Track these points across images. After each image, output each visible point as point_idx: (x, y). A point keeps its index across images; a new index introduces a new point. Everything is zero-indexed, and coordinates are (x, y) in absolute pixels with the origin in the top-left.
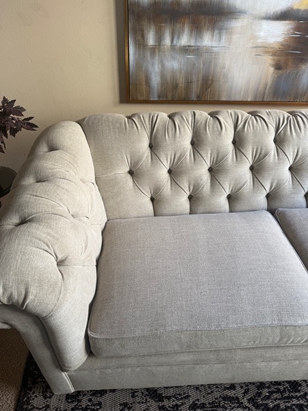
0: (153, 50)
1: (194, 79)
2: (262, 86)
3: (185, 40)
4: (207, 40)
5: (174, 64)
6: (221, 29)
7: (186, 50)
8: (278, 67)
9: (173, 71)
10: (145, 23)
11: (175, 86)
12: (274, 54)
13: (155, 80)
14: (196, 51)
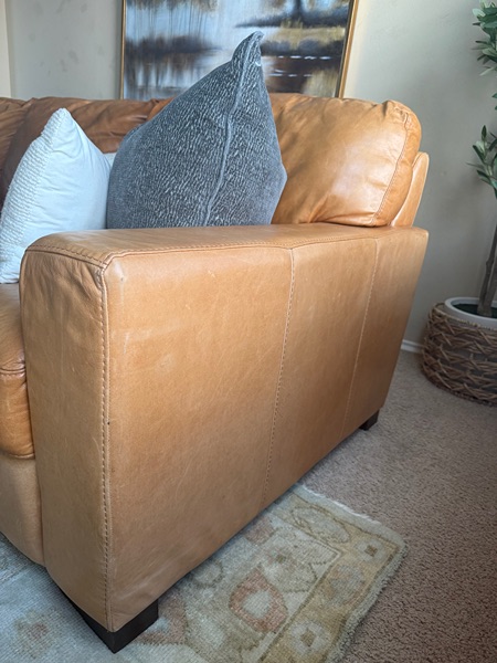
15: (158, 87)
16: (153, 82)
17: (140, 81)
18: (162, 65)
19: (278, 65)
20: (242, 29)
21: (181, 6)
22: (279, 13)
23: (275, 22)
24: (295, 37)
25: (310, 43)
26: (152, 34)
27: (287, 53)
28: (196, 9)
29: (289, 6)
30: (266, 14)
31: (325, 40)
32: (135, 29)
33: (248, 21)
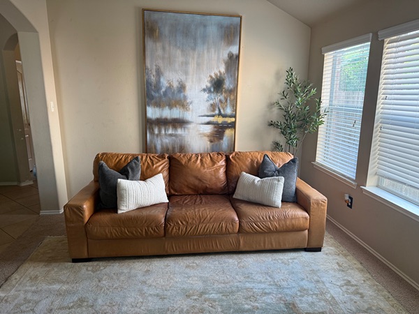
0: (157, 135)
1: (176, 146)
2: (206, 149)
3: (170, 131)
4: (179, 131)
5: (167, 141)
6: (184, 128)
7: (171, 135)
8: (211, 141)
9: (166, 143)
10: (154, 125)
11: (168, 149)
12: (208, 136)
13: (159, 147)
14: (176, 136)
15: (166, 134)
16: (163, 132)
17: (156, 131)
18: (167, 127)
19: (215, 127)
20: (201, 118)
21: (175, 109)
22: (214, 113)
23: (213, 116)
24: (220, 120)
25: (225, 122)
26: (161, 116)
27: (218, 124)
28: (182, 110)
29: (217, 112)
30: (208, 114)
31: (229, 122)
32: (152, 114)
33: (203, 114)
